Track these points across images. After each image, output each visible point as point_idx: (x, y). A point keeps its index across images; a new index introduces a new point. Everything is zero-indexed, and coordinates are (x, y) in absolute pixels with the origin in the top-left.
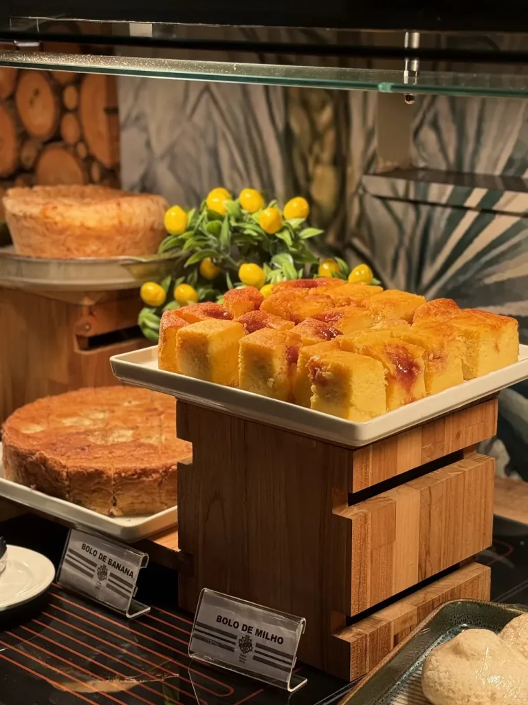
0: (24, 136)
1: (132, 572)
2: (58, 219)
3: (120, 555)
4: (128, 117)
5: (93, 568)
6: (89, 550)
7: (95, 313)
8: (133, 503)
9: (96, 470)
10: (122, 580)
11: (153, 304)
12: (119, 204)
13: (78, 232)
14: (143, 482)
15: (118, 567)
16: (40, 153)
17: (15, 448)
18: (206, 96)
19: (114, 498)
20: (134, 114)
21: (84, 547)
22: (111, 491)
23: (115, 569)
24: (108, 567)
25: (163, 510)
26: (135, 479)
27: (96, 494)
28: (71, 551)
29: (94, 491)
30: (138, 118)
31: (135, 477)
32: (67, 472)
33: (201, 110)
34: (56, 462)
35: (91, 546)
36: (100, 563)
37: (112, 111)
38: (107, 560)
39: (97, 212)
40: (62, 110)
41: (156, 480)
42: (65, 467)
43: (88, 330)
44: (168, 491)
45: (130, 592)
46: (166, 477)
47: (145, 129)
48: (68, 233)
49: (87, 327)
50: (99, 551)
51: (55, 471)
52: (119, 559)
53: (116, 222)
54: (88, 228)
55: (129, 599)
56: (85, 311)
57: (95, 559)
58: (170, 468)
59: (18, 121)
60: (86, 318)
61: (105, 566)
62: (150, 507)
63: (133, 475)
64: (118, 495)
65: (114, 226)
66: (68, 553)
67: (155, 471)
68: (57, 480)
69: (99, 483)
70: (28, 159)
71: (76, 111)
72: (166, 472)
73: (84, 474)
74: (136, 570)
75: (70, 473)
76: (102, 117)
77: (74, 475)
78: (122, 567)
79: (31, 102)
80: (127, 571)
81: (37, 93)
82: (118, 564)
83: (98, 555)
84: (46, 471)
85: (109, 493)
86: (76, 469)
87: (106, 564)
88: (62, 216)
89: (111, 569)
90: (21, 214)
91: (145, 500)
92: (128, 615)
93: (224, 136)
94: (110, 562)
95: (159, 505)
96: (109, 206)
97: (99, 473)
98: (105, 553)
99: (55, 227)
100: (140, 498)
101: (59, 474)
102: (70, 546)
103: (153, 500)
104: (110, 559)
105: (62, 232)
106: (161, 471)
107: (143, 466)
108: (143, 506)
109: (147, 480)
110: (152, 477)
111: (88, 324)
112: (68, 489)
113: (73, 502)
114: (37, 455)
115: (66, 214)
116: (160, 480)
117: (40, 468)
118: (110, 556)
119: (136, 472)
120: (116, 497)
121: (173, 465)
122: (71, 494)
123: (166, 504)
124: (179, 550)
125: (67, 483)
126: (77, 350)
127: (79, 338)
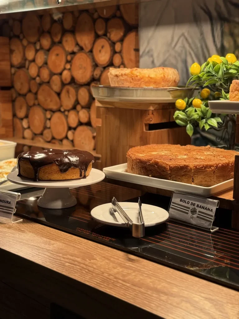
0: (96, 65)
1: (212, 210)
2: (138, 74)
3: (204, 202)
4: (144, 52)
5: (188, 209)
6: (185, 202)
7: (154, 114)
8: (202, 181)
9: (185, 165)
10: (206, 214)
11: (180, 109)
12: (163, 69)
13: (147, 80)
14: (207, 171)
15: (203, 208)
16: (102, 72)
17: (139, 159)
18: (182, 38)
19: (193, 179)
20: (147, 50)
21: (181, 200)
22: (192, 175)
23: (201, 209)
24: (197, 208)
25: (215, 185)
26: (203, 169)
27: (184, 177)
28: (173, 203)
29: (183, 175)
30: (148, 52)
31: (203, 168)
32: (170, 167)
33: (179, 45)
34: (163, 163)
35: (185, 200)
36: (192, 207)
37: (137, 50)
38: (196, 205)
39: (155, 72)
40: (114, 52)
41: (213, 170)
42: (168, 165)
43: (151, 121)
44: (217, 176)
45: (212, 219)
46: (217, 169)
47: (152, 56)
48: (142, 80)
49: (151, 119)
50: (191, 202)
51: (163, 167)
52: (203, 204)
53: (162, 75)
54: (151, 78)
55: (212, 222)
56: (150, 112)
57: (189, 206)
58: (218, 165)
59: (93, 60)
60: (151, 115)
61: (195, 208)
62: (209, 183)
63: (202, 167)
64: (195, 177)
65: (162, 77)
66: (172, 204)
67: (213, 166)
68: (164, 171)
69: (185, 171)
70: (97, 75)
71: (120, 52)
72: (217, 167)
73: (178, 167)
74: (214, 209)
75: (171, 167)
76: (133, 53)
77: (174, 168)
78: (205, 208)
79: (100, 51)
80: (209, 209)
81: (103, 47)
82: (203, 207)
83: (190, 203)
84: (158, 168)
85: (191, 176)
86: (174, 165)
87: (195, 207)
88: (140, 73)
89: (198, 209)
90: (120, 74)
91: (207, 180)
92: (211, 231)
93: (190, 54)
94: (198, 206)
95: (213, 182)
96: (160, 69)
97: (185, 167)
98: (194, 202)
99: (136, 78)
100: (205, 179)
101: (165, 168)
102: (172, 201)
103: (211, 180)
104: (198, 205)
105: (139, 80)
106: (215, 166)
107: (206, 164)
108: (206, 183)
109: (209, 170)
110: (211, 169)
111: (152, 118)
112: (170, 175)
113: (172, 180)
114: (153, 161)
115: (142, 72)
116: (214, 170)
117: (155, 167)
118: (197, 203)
119: (204, 166)
120: (194, 178)
121: (219, 164)
122: (172, 177)
123: (216, 182)
124: (233, 199)
125: (169, 172)
126: (144, 130)
127: (146, 125)
